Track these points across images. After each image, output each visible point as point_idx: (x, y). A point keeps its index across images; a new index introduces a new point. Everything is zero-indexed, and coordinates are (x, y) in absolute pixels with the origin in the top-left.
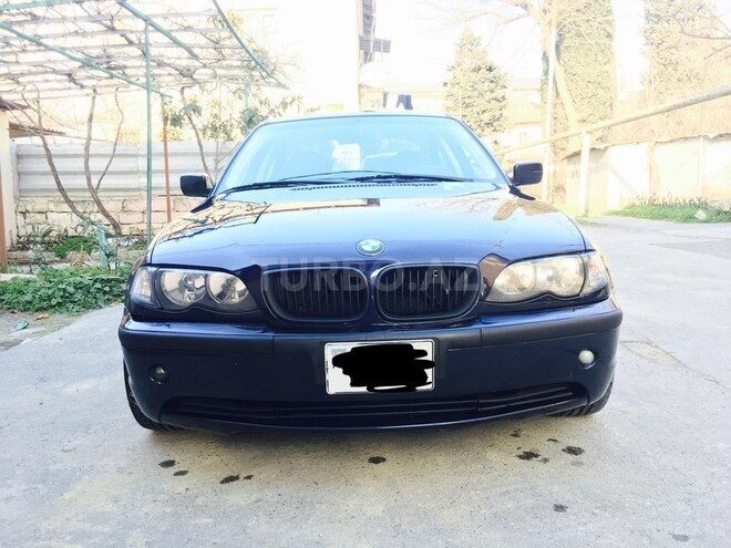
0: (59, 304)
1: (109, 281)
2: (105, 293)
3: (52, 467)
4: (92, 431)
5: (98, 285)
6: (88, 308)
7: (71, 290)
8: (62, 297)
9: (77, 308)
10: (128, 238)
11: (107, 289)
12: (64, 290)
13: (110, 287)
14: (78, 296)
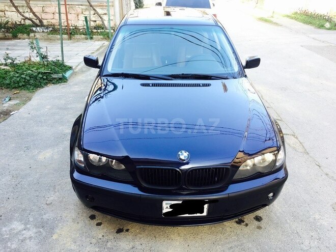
0: (23, 85)
1: (45, 73)
2: (44, 79)
3: (44, 217)
4: (56, 190)
5: (40, 76)
6: (37, 88)
7: (28, 78)
8: (24, 82)
9: (32, 87)
10: (47, 27)
11: (45, 77)
12: (25, 78)
13: (46, 76)
14: (32, 82)
